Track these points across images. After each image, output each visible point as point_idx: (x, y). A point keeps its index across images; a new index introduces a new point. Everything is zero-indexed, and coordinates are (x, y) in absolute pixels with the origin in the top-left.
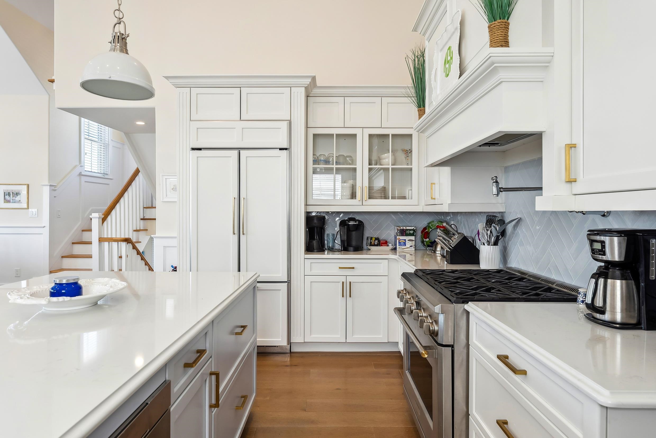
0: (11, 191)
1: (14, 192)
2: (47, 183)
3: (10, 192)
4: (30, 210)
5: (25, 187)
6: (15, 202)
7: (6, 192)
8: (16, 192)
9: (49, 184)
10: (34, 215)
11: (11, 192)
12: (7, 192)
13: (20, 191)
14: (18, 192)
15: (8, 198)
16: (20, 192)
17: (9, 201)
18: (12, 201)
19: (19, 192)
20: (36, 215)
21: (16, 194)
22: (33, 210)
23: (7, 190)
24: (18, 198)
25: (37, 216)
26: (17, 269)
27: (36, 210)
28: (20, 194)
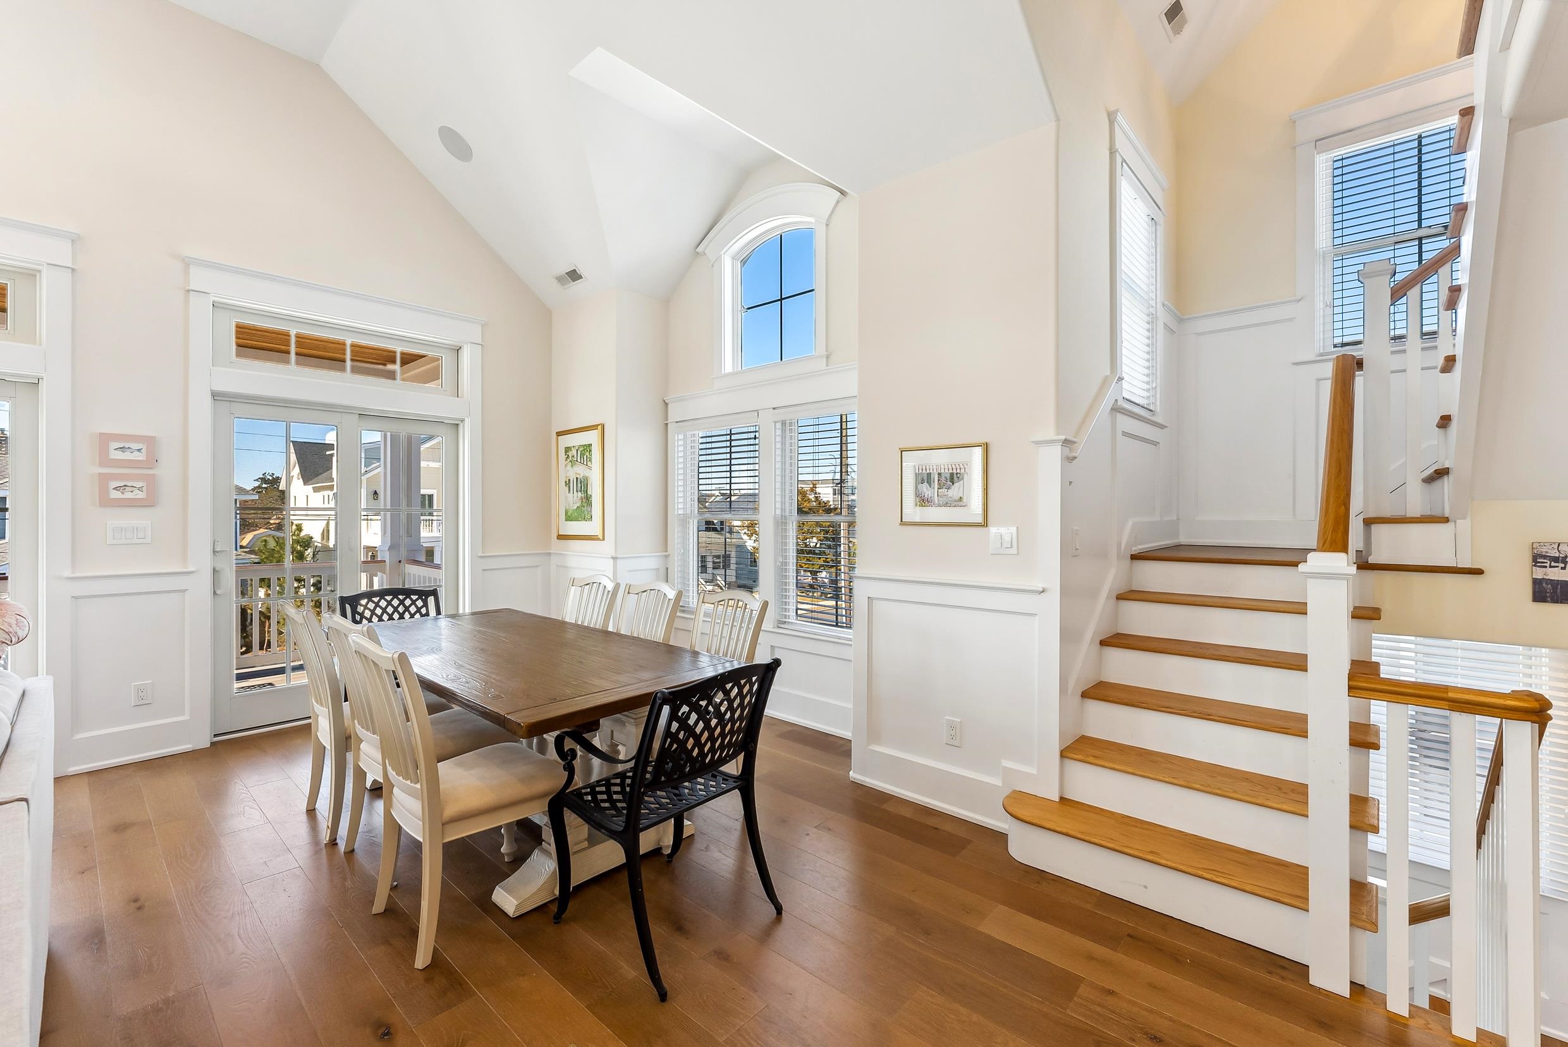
0: (935, 467)
1: (942, 471)
2: (1051, 434)
3: (931, 471)
4: (993, 530)
5: (978, 452)
6: (946, 505)
7: (920, 471)
8: (951, 471)
9: (1063, 437)
10: (1005, 545)
11: (935, 471)
12: (924, 471)
13: (962, 466)
14: (955, 471)
15: (925, 490)
16: (963, 471)
17: (928, 502)
18: (936, 501)
19: (958, 471)
20: (1011, 547)
21: (948, 478)
22: (1003, 530)
23: (924, 468)
24: (954, 492)
25: (1014, 551)
26: (953, 721)
27: (1013, 530)
28: (963, 479)
